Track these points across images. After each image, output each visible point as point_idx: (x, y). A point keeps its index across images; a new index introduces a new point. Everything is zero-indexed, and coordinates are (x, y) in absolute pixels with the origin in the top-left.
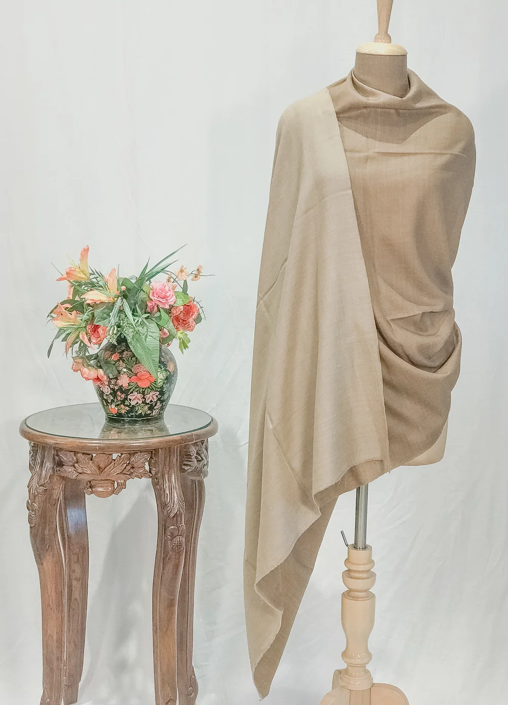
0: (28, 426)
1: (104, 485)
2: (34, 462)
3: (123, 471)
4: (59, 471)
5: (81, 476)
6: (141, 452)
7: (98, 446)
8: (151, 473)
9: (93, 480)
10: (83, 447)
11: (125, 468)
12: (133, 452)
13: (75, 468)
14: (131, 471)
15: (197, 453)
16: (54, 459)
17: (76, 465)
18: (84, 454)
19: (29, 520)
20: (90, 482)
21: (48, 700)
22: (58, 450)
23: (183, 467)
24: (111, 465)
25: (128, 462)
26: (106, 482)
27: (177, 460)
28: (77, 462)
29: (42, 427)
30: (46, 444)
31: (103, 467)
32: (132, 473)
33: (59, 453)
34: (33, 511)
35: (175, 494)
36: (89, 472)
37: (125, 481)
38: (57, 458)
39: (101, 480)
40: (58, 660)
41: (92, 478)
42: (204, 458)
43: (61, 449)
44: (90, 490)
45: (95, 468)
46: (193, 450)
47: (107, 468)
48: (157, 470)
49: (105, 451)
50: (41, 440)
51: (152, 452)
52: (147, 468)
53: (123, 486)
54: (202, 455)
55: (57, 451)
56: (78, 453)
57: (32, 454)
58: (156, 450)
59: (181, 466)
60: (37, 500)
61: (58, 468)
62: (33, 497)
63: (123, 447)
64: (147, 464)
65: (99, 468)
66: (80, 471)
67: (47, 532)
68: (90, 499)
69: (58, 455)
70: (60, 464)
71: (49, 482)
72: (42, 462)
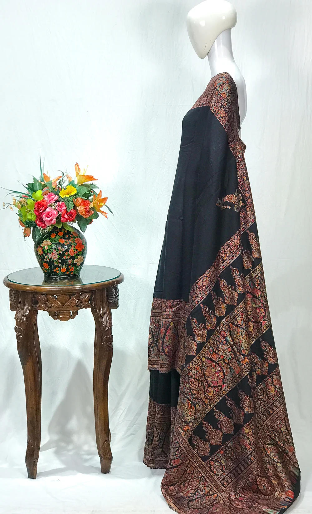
1: (64, 313)
4: (36, 306)
5: (50, 309)
6: (86, 293)
8: (91, 306)
9: (58, 311)
11: (77, 302)
13: (46, 304)
14: (81, 304)
15: (115, 293)
16: (32, 301)
19: (16, 338)
20: (56, 312)
23: (109, 301)
24: (69, 301)
26: (66, 311)
27: (106, 297)
31: (64, 303)
32: (81, 306)
33: (35, 296)
34: (19, 332)
35: (107, 317)
36: (55, 306)
37: (77, 311)
38: (34, 299)
39: (63, 311)
42: (118, 295)
43: (37, 293)
44: (56, 317)
45: (59, 303)
46: (114, 291)
47: (67, 303)
48: (95, 303)
51: (92, 292)
53: (75, 314)
55: (34, 294)
56: (49, 295)
58: (95, 291)
59: (108, 301)
60: (22, 325)
62: (18, 324)
65: (62, 303)
66: (50, 306)
67: (29, 344)
70: (36, 303)
71: (29, 314)
72: (24, 302)
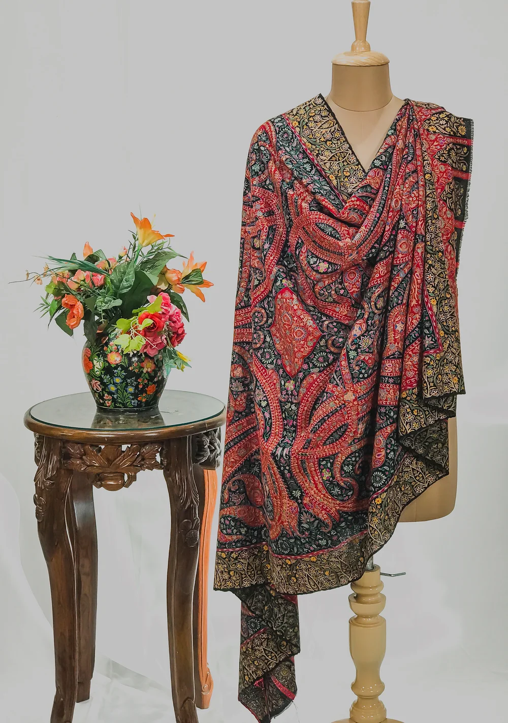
0: (33, 418)
1: (114, 477)
2: (39, 454)
3: (133, 463)
4: (66, 463)
5: (89, 469)
6: (152, 443)
7: (107, 437)
8: (163, 465)
9: (101, 473)
10: (91, 438)
11: (135, 460)
12: (142, 442)
13: (83, 460)
14: (142, 463)
15: (211, 443)
16: (61, 451)
17: (84, 457)
18: (91, 446)
19: (36, 515)
20: (99, 475)
21: (62, 699)
22: (65, 441)
24: (120, 457)
25: (138, 453)
26: (116, 474)
27: (189, 450)
28: (85, 454)
29: (47, 417)
30: (52, 435)
31: (112, 459)
32: (143, 465)
33: (66, 445)
34: (40, 505)
36: (97, 465)
37: (136, 473)
38: (64, 450)
39: (111, 473)
40: (70, 658)
41: (101, 471)
42: (217, 447)
43: (68, 441)
44: (99, 483)
45: (103, 461)
46: (207, 441)
47: (117, 460)
49: (114, 443)
50: (46, 432)
51: (163, 442)
52: (158, 458)
53: (133, 479)
54: (216, 444)
55: (64, 443)
56: (86, 445)
57: (37, 446)
58: (169, 440)
60: (44, 494)
61: (65, 461)
62: (39, 491)
63: (132, 438)
64: (158, 455)
65: (108, 460)
66: (88, 464)
67: (55, 528)
68: (99, 493)
69: (64, 447)
70: (67, 457)
71: (56, 475)
72: (49, 454)
